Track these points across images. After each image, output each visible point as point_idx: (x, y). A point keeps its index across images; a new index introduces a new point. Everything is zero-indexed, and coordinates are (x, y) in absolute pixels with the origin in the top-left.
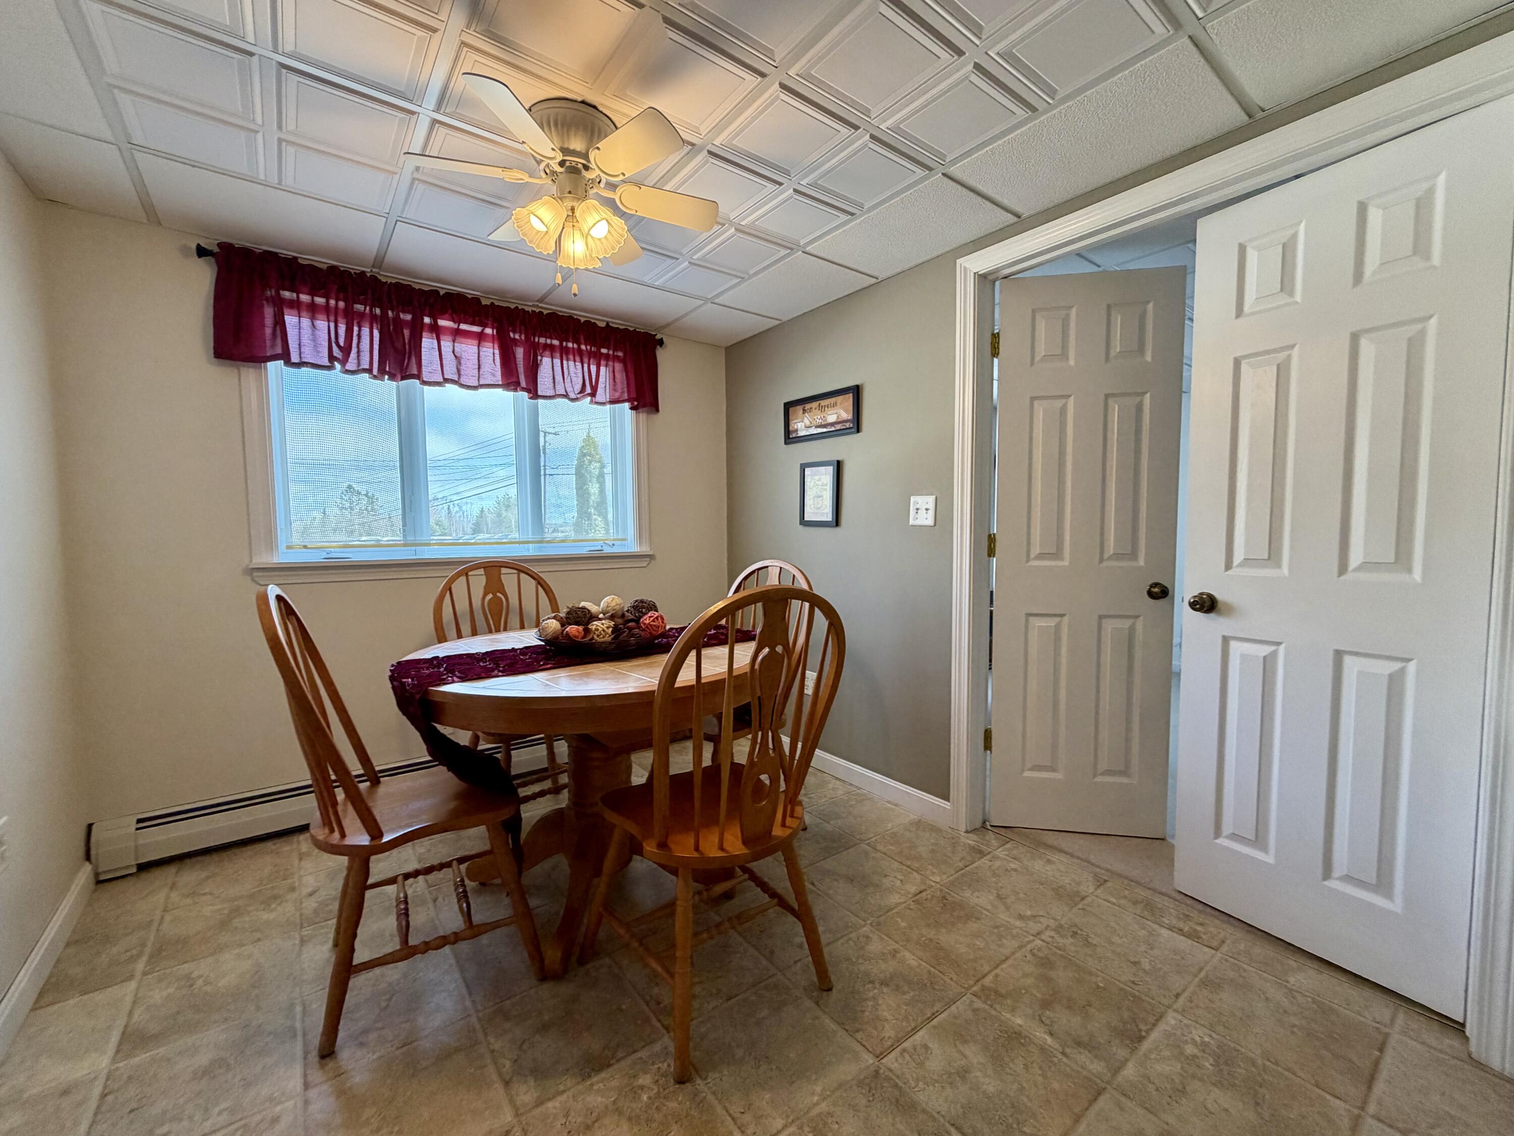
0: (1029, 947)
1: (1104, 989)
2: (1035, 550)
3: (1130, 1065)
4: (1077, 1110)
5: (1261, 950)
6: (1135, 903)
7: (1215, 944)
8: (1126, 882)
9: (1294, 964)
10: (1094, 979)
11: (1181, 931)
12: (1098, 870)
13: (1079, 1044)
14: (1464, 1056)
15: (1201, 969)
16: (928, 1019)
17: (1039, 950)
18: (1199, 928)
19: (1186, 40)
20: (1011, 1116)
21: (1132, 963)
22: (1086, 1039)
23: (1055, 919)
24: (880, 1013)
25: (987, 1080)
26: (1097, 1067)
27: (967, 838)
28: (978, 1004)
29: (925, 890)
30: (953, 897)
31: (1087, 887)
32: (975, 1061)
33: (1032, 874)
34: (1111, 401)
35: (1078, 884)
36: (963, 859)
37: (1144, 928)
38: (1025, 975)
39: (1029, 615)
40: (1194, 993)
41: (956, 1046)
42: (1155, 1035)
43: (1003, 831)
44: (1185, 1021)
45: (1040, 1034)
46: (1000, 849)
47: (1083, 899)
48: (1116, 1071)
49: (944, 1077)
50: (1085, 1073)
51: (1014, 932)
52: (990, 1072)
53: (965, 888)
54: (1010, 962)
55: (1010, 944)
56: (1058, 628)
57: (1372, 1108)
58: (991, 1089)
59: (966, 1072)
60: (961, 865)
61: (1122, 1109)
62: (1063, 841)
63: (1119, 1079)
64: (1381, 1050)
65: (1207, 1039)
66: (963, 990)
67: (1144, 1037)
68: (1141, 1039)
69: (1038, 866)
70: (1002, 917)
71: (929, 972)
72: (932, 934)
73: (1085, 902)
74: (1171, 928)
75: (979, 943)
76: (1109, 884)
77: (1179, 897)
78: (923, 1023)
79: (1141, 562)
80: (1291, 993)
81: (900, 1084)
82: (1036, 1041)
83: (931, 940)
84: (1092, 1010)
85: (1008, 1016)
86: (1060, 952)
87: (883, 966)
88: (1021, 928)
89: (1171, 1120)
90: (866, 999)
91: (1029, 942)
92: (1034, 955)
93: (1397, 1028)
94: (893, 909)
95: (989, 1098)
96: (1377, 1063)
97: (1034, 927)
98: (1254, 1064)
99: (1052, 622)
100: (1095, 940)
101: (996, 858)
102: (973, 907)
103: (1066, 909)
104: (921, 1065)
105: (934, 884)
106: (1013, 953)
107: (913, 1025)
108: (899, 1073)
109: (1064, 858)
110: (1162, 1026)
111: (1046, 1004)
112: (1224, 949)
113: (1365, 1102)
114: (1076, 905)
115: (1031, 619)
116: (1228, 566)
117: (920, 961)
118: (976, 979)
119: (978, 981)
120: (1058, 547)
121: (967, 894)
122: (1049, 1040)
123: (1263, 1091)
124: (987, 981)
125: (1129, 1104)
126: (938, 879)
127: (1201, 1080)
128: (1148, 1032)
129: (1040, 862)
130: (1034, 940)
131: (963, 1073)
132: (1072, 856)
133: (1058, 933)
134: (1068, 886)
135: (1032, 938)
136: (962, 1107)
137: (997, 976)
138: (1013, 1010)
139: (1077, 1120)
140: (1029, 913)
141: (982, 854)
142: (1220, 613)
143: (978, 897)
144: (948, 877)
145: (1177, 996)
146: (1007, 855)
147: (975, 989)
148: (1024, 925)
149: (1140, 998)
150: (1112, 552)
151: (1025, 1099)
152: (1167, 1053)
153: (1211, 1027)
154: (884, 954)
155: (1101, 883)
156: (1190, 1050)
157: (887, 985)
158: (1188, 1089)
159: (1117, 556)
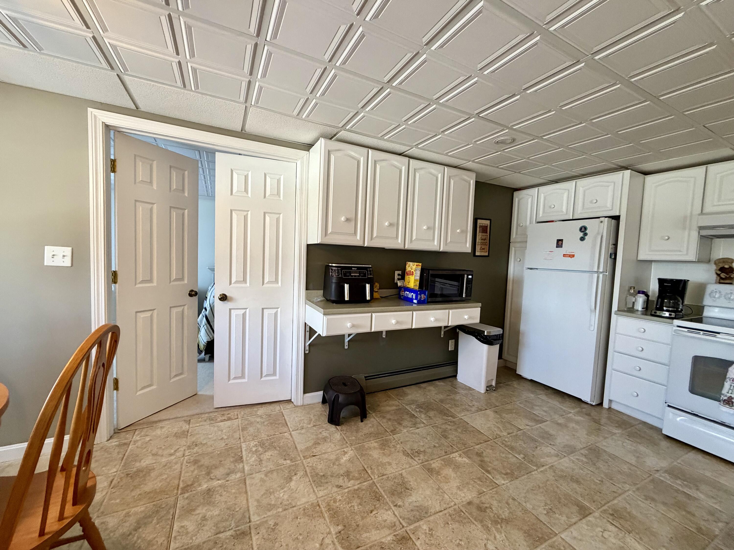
0: (185, 462)
1: (220, 453)
2: (140, 279)
3: (245, 466)
4: (244, 490)
5: (248, 410)
6: (205, 421)
7: (236, 417)
8: (197, 416)
9: (256, 409)
10: (215, 453)
11: (225, 420)
12: (184, 418)
13: (228, 474)
14: (294, 406)
15: (239, 427)
16: (172, 519)
17: (189, 459)
18: (229, 416)
19: (245, 106)
20: (230, 511)
21: (221, 439)
22: (229, 471)
23: (185, 446)
24: (149, 539)
25: (214, 512)
26: (239, 475)
27: (111, 443)
28: (186, 495)
29: (113, 479)
30: (132, 471)
31: (186, 427)
32: (204, 511)
33: (160, 437)
34: (172, 210)
35: (181, 427)
36: (118, 453)
37: (215, 427)
38: (193, 472)
39: (137, 312)
40: (243, 434)
41: (193, 515)
42: (244, 453)
43: (128, 429)
44: (247, 443)
45: (216, 483)
46: (134, 437)
47: (188, 432)
48: (244, 472)
49: (199, 526)
50: (237, 480)
51: (174, 461)
52: (212, 509)
53: (133, 463)
54: (183, 472)
55: (178, 466)
56: (152, 316)
57: (291, 430)
58: (217, 513)
59: (204, 517)
60: (121, 456)
61: (253, 478)
62: (162, 416)
63: (246, 472)
64: (284, 416)
65: (255, 443)
66: (175, 497)
67: (242, 456)
68: (242, 458)
69: (158, 432)
70: (163, 460)
71: (154, 505)
72: (137, 492)
73: (189, 432)
74: (222, 421)
75: (164, 477)
76: (192, 421)
77: (217, 410)
78: (172, 522)
79: (186, 282)
80: (261, 417)
81: (186, 547)
82: (216, 486)
83: (140, 494)
84: (223, 462)
85: (200, 488)
86: (197, 454)
87: (127, 524)
88: (175, 458)
89: (264, 469)
90: (135, 542)
91: (183, 460)
92: (189, 463)
93: (282, 409)
94: (103, 501)
95: (219, 515)
96: (285, 420)
97: (179, 454)
98: (267, 440)
99: (148, 314)
100: (205, 442)
101: (136, 442)
102: (147, 467)
103: (185, 439)
104: (187, 533)
105: (115, 473)
106: (181, 468)
107: (168, 527)
108: (181, 545)
109: (167, 422)
110: (243, 450)
111: (208, 474)
112: (239, 417)
113: (289, 429)
114: (187, 435)
115: (138, 314)
116: (230, 283)
117: (145, 506)
118: (177, 489)
119: (178, 488)
120: (151, 278)
121: (138, 464)
122: (220, 482)
123: (274, 444)
124: (181, 485)
125: (254, 475)
126: (115, 470)
127: (262, 454)
128: (242, 454)
129: (159, 430)
130: (184, 458)
131: (204, 518)
132: (169, 419)
133: (190, 449)
134: (179, 431)
135: (183, 458)
136: (214, 526)
137: (183, 481)
138: (200, 485)
139: (246, 492)
140: (173, 451)
141: (128, 444)
142: (228, 301)
143: (144, 462)
144: (120, 466)
145: (240, 438)
146: (141, 437)
147: (179, 492)
148: (175, 457)
149: (231, 447)
150: (174, 278)
151: (229, 503)
152: (250, 455)
153: (253, 439)
154: (122, 520)
155: (189, 422)
156: (254, 449)
157: (139, 528)
158: (262, 459)
159: (176, 280)
